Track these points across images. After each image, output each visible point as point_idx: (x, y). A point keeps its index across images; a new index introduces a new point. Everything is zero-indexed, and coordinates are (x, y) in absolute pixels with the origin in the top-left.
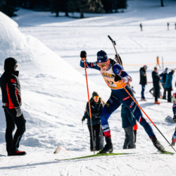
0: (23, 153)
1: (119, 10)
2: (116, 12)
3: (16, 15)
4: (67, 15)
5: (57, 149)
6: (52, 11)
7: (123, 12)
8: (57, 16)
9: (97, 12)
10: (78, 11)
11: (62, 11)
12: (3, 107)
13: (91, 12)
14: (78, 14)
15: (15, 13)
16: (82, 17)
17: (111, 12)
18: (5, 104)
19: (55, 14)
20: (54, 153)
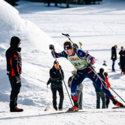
0: (21, 110)
1: (96, 2)
2: (94, 4)
3: (17, 5)
4: (56, 6)
5: (47, 108)
7: (99, 4)
8: (49, 6)
9: (79, 3)
10: (65, 2)
12: (8, 74)
13: (75, 3)
15: (17, 3)
16: (68, 7)
17: (90, 4)
18: (9, 72)
19: (47, 4)
20: (45, 110)
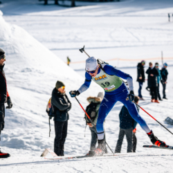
5: (44, 152)
14: (68, 3)
16: (73, 6)
19: (43, 2)
20: (42, 156)
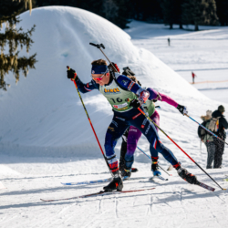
3: (128, 28)
4: (181, 28)
6: (166, 23)
8: (171, 28)
9: (213, 24)
10: (192, 23)
11: (177, 23)
13: (206, 24)
14: (192, 27)
15: (128, 25)
16: (197, 30)
17: (227, 25)
19: (168, 27)
